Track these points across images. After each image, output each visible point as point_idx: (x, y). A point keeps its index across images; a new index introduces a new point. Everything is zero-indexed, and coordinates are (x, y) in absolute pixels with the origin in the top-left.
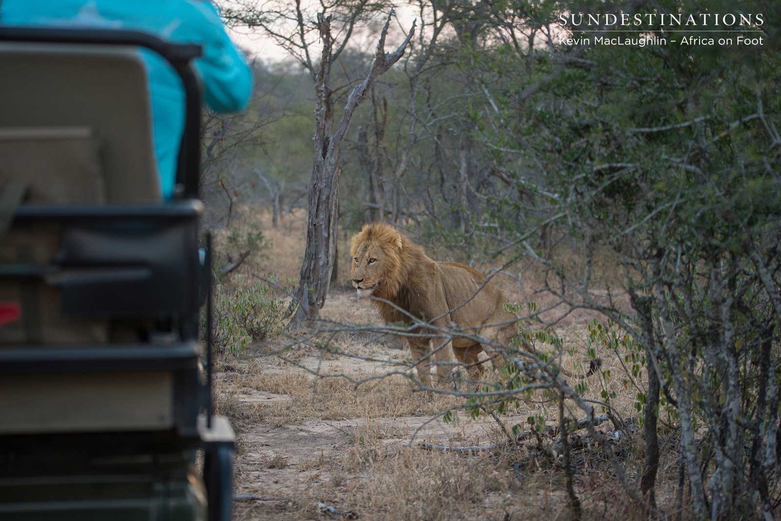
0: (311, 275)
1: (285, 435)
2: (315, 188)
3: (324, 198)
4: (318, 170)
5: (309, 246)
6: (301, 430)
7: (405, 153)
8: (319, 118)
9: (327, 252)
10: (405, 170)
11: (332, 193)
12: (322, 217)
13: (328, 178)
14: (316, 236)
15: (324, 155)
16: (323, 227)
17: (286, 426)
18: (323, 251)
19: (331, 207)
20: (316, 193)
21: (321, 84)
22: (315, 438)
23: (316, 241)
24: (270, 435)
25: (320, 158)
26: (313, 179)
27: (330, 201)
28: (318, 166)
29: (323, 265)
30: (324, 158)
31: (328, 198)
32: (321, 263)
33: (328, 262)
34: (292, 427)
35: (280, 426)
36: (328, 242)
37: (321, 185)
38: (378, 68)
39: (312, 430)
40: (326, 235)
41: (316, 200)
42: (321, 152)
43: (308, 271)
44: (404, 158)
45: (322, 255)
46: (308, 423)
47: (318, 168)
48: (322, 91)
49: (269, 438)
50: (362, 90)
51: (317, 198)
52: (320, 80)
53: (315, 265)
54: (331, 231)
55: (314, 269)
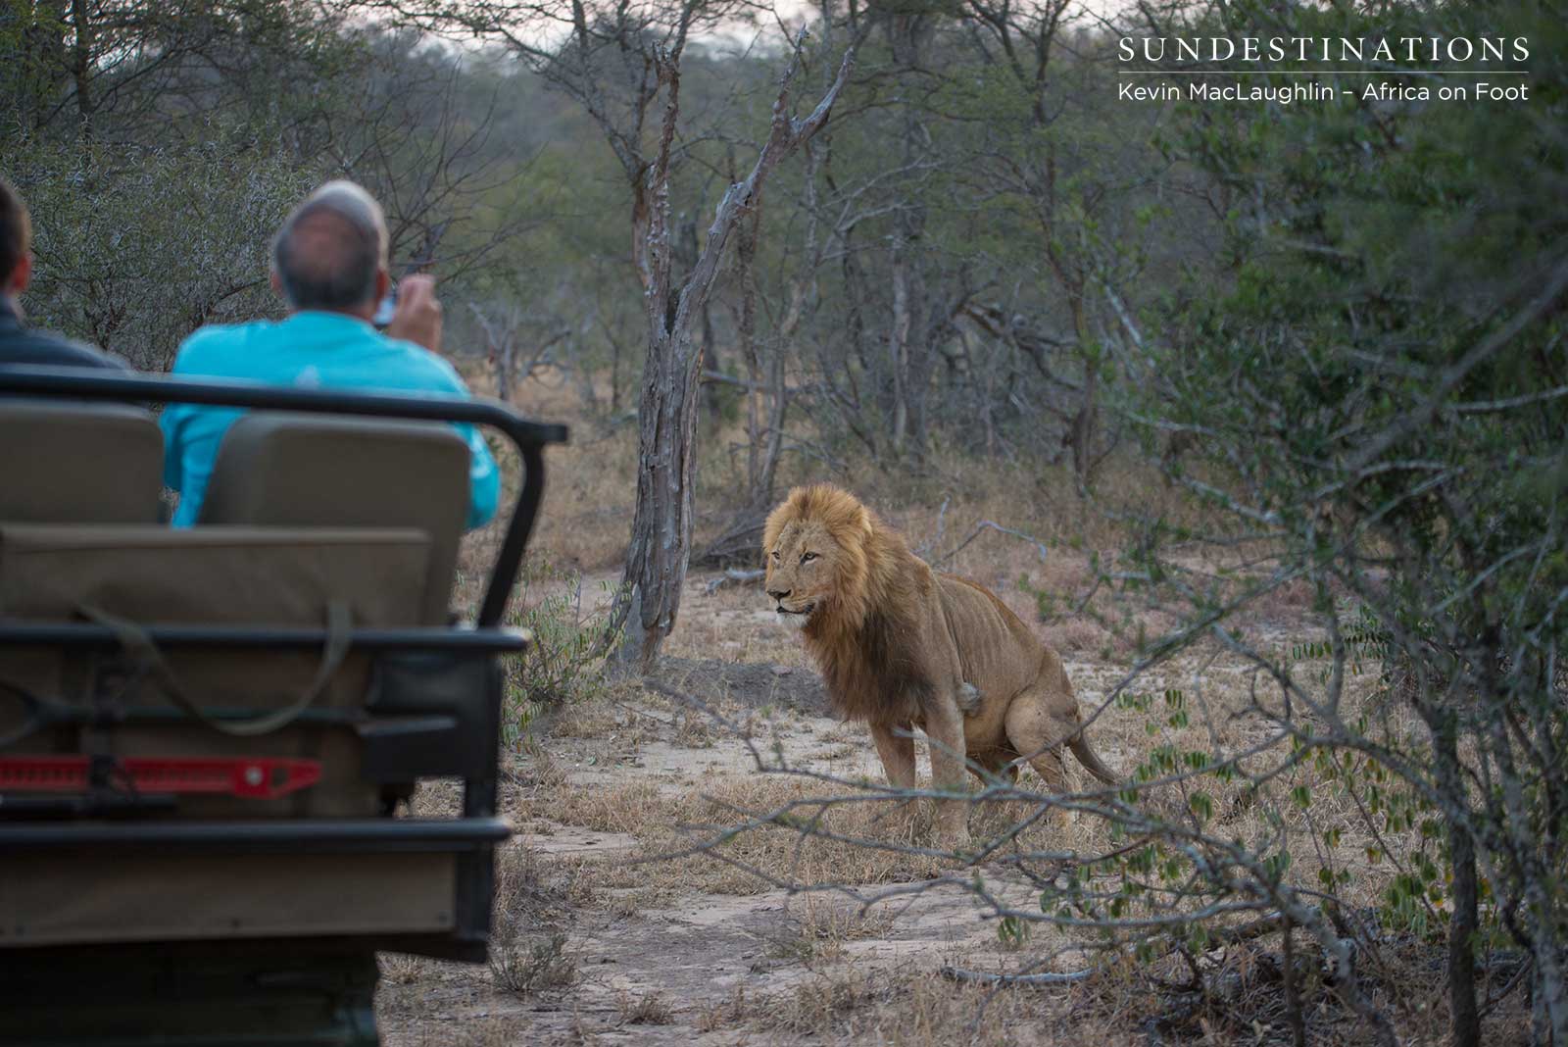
0: (647, 569)
1: (641, 934)
2: (651, 394)
3: (670, 412)
4: (658, 355)
5: (642, 510)
6: (673, 921)
7: (797, 287)
8: (657, 252)
9: (678, 521)
10: (798, 321)
11: (686, 403)
12: (667, 451)
13: (678, 373)
14: (655, 491)
15: (669, 327)
16: (670, 470)
17: (642, 912)
18: (670, 521)
19: (686, 431)
20: (653, 405)
21: (661, 184)
22: (703, 940)
23: (655, 501)
24: (612, 934)
25: (661, 332)
26: (647, 374)
27: (683, 418)
28: (657, 349)
29: (672, 548)
30: (670, 332)
31: (678, 412)
32: (667, 544)
33: (680, 541)
34: (653, 914)
35: (630, 915)
36: (680, 502)
37: (666, 387)
38: (777, 149)
39: (692, 919)
40: (675, 487)
41: (655, 419)
42: (662, 320)
43: (640, 561)
44: (796, 296)
45: (668, 528)
46: (681, 902)
47: (657, 352)
48: (663, 198)
49: (611, 942)
50: (745, 193)
51: (656, 413)
52: (659, 175)
53: (654, 548)
54: (686, 479)
55: (653, 554)
